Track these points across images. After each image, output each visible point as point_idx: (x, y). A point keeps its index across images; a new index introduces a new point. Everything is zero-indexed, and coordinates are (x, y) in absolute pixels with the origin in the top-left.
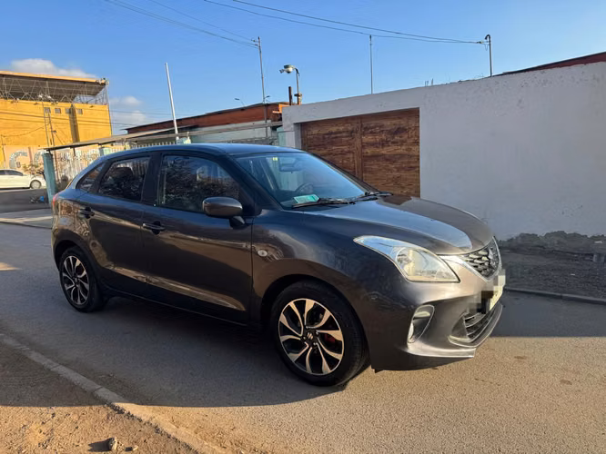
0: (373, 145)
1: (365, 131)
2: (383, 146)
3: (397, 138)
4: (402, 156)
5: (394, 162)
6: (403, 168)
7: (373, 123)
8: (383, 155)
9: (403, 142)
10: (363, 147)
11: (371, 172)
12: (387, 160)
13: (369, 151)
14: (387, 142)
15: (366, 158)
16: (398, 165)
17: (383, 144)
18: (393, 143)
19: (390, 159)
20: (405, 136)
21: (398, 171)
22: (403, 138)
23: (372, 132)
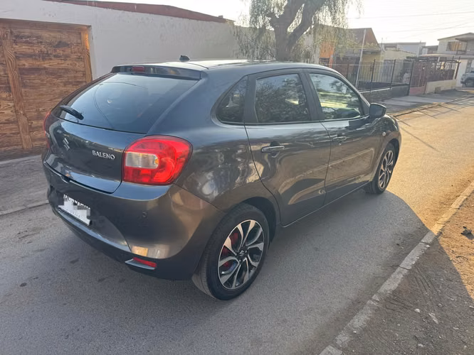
0: (30, 56)
1: (18, 39)
2: (44, 59)
3: (59, 52)
4: (67, 70)
5: (60, 76)
6: (70, 83)
7: (27, 32)
8: (45, 68)
9: (66, 57)
10: (17, 58)
11: (33, 87)
12: (52, 74)
13: (27, 63)
14: (48, 55)
15: (23, 71)
16: (65, 79)
17: (45, 56)
18: (55, 56)
19: (55, 73)
20: (68, 51)
21: (65, 85)
22: (66, 53)
23: (27, 42)
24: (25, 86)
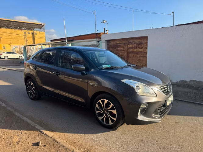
0: (132, 48)
1: (129, 43)
3: (140, 46)
4: (141, 52)
5: (139, 54)
6: (142, 56)
7: (132, 41)
8: (135, 52)
9: (142, 48)
10: (128, 49)
11: (131, 57)
13: (130, 50)
14: (136, 47)
15: (129, 53)
17: (135, 48)
18: (138, 48)
19: (137, 53)
20: (143, 45)
21: (140, 57)
22: (142, 46)
23: (131, 44)
24: (129, 57)
